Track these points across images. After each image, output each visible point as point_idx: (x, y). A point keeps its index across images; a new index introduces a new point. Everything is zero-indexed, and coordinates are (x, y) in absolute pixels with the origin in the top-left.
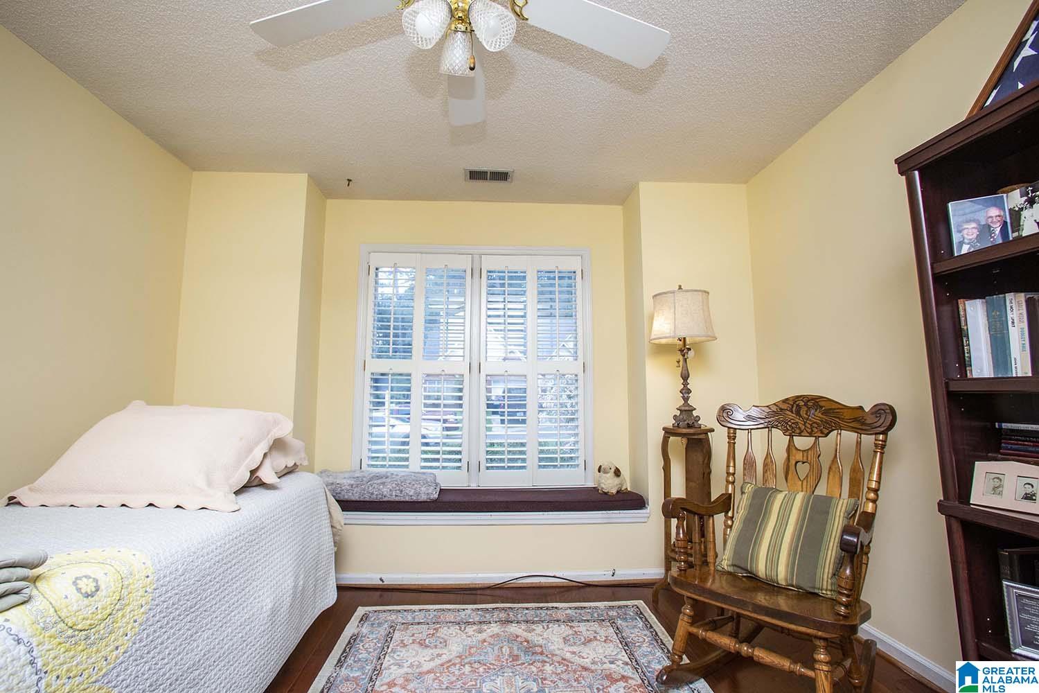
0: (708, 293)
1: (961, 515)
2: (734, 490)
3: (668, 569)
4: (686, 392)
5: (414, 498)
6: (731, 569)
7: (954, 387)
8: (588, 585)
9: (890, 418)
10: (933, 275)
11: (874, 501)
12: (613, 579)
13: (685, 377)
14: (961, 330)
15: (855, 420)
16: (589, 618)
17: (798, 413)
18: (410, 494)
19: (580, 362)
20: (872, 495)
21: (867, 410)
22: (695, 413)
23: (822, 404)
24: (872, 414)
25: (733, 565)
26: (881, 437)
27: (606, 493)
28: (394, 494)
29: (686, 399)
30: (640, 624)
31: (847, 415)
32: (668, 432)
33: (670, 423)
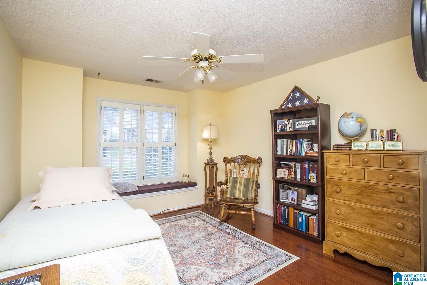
0: (217, 126)
1: (275, 179)
2: (227, 178)
3: (206, 201)
4: (211, 153)
5: (131, 191)
6: (230, 197)
7: (276, 156)
8: (183, 210)
9: (261, 160)
10: (274, 134)
11: (258, 178)
12: (189, 207)
13: (211, 149)
14: (277, 145)
15: (254, 161)
16: (190, 217)
17: (241, 159)
18: (129, 190)
19: (174, 142)
20: (257, 177)
21: (256, 159)
22: (213, 159)
23: (246, 157)
24: (257, 159)
25: (230, 196)
26: (259, 164)
27: (185, 183)
28: (124, 190)
29: (211, 155)
30: (204, 216)
31: (252, 160)
32: (206, 164)
33: (206, 161)
